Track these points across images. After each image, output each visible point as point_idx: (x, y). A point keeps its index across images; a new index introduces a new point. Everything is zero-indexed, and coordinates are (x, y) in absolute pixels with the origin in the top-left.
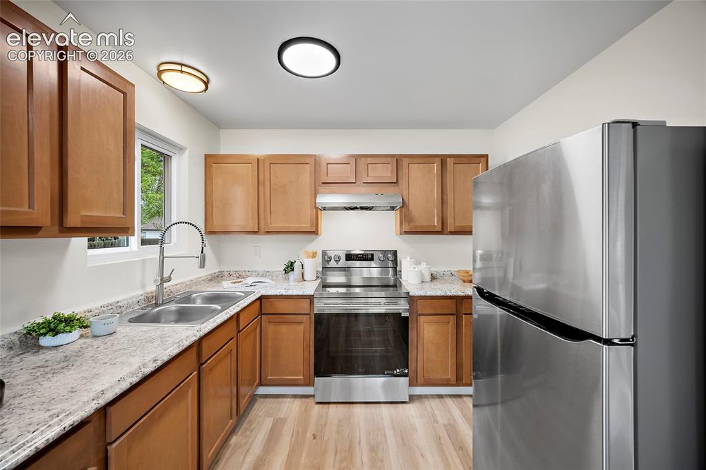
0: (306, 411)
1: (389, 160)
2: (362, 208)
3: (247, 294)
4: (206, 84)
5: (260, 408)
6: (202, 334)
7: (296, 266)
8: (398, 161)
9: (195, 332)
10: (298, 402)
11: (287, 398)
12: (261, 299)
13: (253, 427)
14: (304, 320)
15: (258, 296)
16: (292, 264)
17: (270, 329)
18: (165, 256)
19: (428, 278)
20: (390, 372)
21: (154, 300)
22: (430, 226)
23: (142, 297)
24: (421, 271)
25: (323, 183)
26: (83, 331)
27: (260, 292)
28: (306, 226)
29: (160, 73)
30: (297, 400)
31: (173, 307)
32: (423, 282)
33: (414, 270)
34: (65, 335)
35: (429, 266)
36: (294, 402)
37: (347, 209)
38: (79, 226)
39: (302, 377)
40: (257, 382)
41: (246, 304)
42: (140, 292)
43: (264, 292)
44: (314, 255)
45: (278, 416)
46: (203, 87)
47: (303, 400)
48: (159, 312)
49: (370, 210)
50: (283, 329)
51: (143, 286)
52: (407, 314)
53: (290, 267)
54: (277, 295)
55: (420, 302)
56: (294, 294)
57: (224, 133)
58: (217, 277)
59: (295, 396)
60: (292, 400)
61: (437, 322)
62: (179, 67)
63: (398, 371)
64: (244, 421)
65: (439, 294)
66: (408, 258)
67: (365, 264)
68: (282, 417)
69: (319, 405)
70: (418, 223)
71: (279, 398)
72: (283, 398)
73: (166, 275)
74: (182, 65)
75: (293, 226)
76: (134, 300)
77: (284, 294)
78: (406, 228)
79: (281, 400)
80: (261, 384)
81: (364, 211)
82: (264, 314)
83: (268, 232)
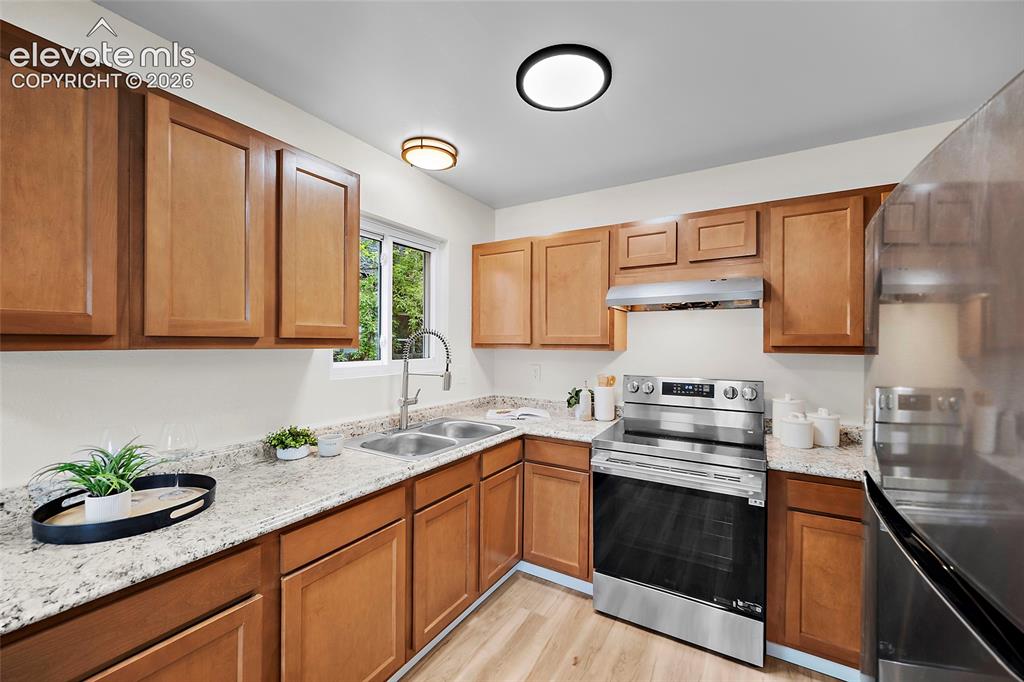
0: (578, 617)
1: (741, 216)
2: (695, 305)
3: (504, 429)
4: (454, 157)
5: (517, 593)
6: (413, 473)
7: (584, 396)
8: (760, 214)
9: (405, 469)
10: (570, 599)
11: (559, 589)
12: (523, 438)
13: (501, 613)
14: (581, 480)
15: (520, 433)
16: (578, 393)
17: (535, 483)
18: (410, 372)
19: (830, 438)
20: (724, 600)
21: (399, 425)
22: (835, 337)
23: (387, 419)
24: (812, 424)
25: (622, 269)
26: (313, 449)
27: (522, 429)
28: (596, 337)
29: (405, 151)
30: (570, 596)
31: (413, 434)
32: (815, 446)
33: (795, 420)
34: (293, 450)
35: (836, 416)
36: (564, 598)
37: (670, 309)
38: (293, 337)
39: (577, 565)
40: (517, 552)
41: (493, 443)
42: (387, 413)
43: (527, 430)
44: (610, 382)
45: (536, 611)
46: (450, 161)
47: (579, 599)
48: (398, 439)
49: (713, 307)
50: (552, 486)
51: (391, 407)
52: (760, 503)
53: (574, 398)
54: (543, 437)
55: (791, 483)
56: (567, 437)
57: (500, 214)
58: (487, 403)
59: (569, 591)
60: (564, 594)
61: (836, 532)
62: (418, 142)
63: (740, 603)
64: (493, 603)
65: (838, 475)
66: (787, 397)
67: (698, 401)
68: (542, 614)
69: (599, 616)
70: (803, 331)
71: (547, 585)
72: (553, 587)
73: (411, 396)
74: (422, 138)
75: (577, 338)
76: (378, 421)
77: (553, 436)
78: (777, 339)
79: (548, 588)
80: (521, 557)
81: (699, 312)
82: (529, 461)
83: (544, 346)
